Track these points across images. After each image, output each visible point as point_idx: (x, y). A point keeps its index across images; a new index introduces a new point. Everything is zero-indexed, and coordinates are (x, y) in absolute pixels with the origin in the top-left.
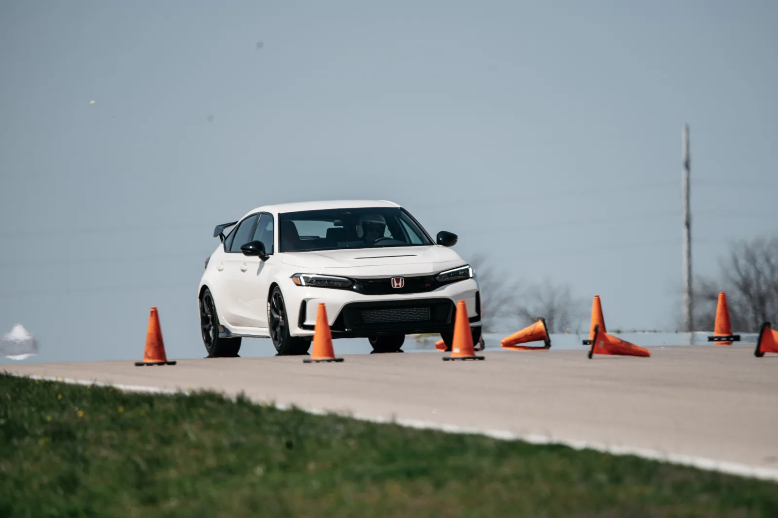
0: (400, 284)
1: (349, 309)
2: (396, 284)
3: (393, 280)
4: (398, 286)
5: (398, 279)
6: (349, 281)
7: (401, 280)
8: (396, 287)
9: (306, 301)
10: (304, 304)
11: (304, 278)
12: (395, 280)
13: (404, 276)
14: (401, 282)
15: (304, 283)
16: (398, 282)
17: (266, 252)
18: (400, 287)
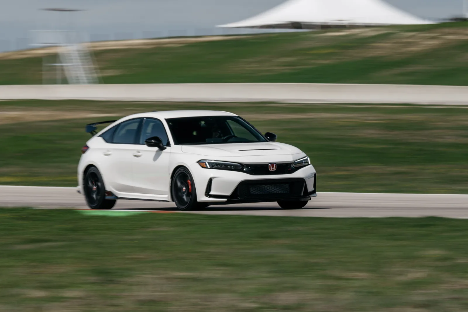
0: (274, 168)
1: (243, 184)
2: (271, 168)
3: (270, 165)
4: (273, 169)
5: (273, 164)
6: (240, 165)
7: (275, 165)
8: (271, 170)
9: (212, 179)
10: (211, 180)
11: (208, 163)
12: (271, 166)
13: (276, 163)
14: (274, 167)
15: (209, 167)
16: (273, 167)
17: (164, 145)
18: (274, 170)
